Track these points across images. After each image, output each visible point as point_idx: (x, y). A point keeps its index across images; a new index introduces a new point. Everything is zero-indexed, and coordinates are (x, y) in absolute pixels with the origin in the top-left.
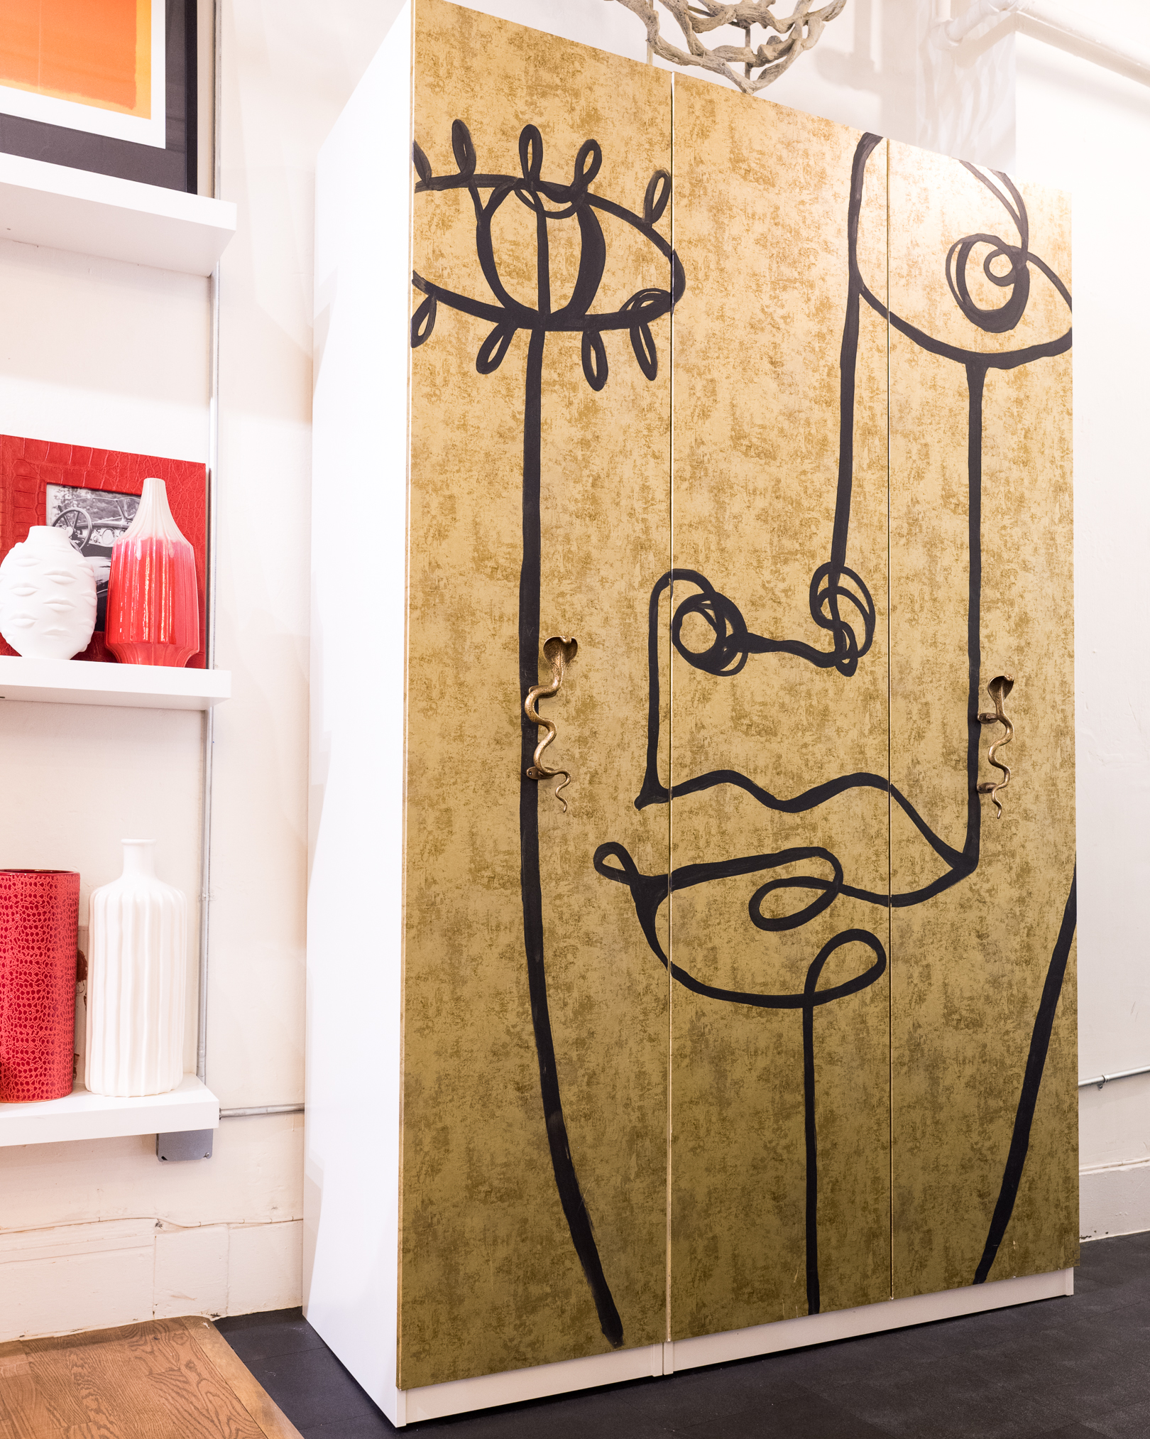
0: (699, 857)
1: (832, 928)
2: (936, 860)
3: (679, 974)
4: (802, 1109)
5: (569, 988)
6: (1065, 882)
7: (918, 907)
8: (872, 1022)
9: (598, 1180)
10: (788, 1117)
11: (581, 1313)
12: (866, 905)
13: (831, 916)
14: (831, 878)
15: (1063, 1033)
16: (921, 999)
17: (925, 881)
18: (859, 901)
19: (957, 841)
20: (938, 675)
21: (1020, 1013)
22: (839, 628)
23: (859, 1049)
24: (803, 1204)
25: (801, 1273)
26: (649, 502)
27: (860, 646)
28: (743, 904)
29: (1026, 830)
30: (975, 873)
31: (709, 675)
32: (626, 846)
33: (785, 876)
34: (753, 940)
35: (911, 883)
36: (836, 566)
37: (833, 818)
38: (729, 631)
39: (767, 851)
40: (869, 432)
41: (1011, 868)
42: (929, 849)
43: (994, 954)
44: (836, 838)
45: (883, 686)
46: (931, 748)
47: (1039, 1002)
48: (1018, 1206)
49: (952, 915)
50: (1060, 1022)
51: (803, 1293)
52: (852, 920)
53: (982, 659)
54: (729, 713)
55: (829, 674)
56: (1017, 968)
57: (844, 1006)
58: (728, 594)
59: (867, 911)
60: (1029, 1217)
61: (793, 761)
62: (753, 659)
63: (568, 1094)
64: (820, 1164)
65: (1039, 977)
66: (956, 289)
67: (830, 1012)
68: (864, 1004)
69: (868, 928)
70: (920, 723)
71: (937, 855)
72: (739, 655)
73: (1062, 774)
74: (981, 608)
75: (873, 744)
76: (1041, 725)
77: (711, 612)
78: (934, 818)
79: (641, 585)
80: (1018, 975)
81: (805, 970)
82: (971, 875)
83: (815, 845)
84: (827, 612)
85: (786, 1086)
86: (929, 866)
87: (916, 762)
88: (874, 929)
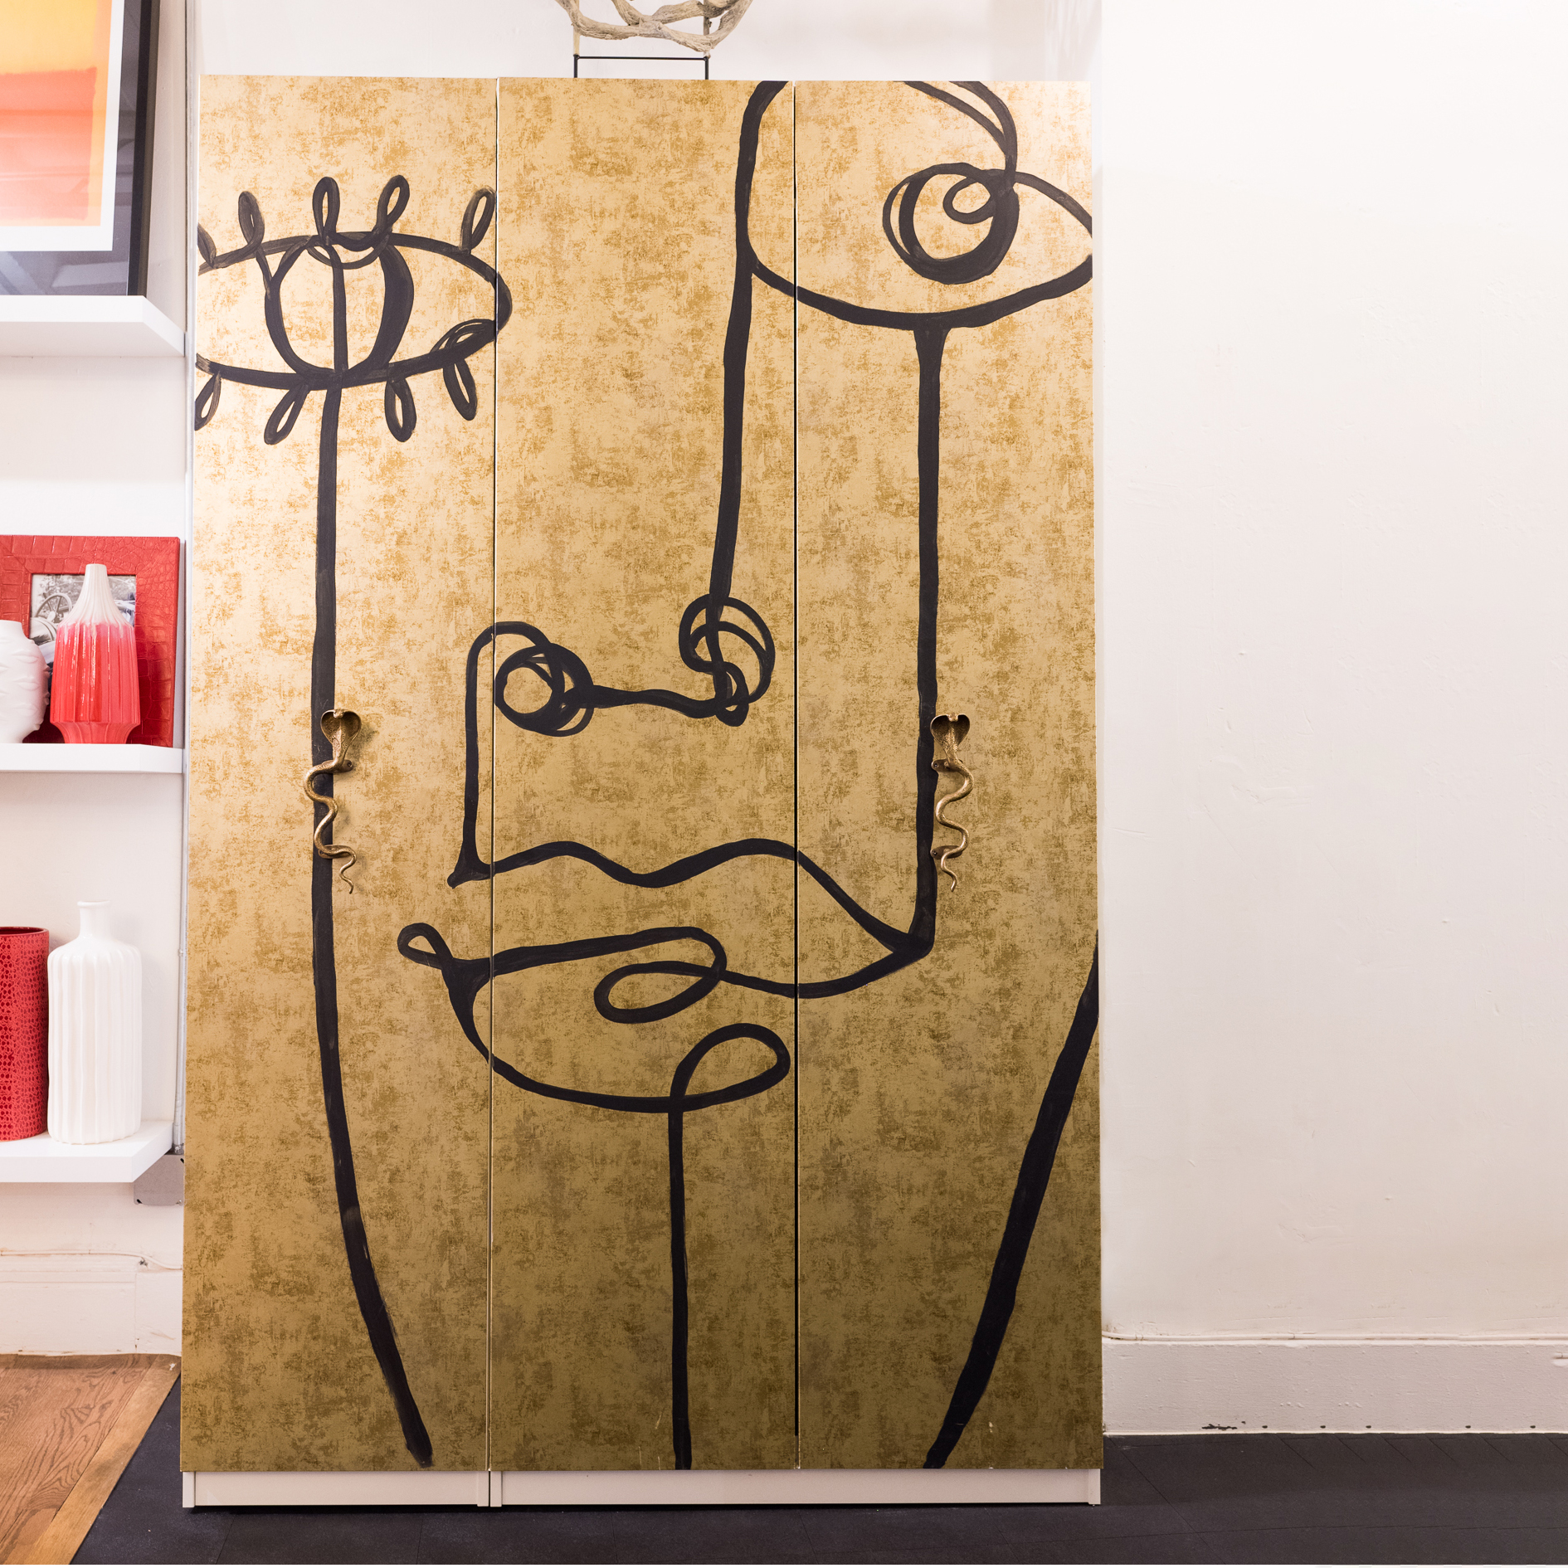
0: (528, 939)
1: (710, 1021)
2: (866, 942)
3: (501, 1068)
4: (667, 1229)
5: (368, 1077)
6: (1077, 970)
7: (839, 1000)
8: (768, 1134)
9: (402, 1285)
10: (647, 1237)
11: (379, 1426)
12: (762, 996)
13: (709, 1007)
14: (709, 963)
15: (1074, 1165)
16: (843, 1110)
17: (849, 968)
18: (749, 990)
19: (901, 918)
20: (871, 717)
21: (1002, 1135)
22: (721, 670)
23: (749, 1166)
24: (668, 1340)
25: (664, 1418)
26: (466, 554)
28: (586, 992)
29: (1012, 904)
30: (928, 958)
31: (542, 737)
32: (436, 927)
33: (644, 960)
34: (600, 1032)
35: (827, 970)
36: (719, 598)
37: (712, 894)
38: (569, 684)
39: (619, 931)
40: (765, 435)
41: (986, 952)
42: (855, 928)
43: (959, 1059)
44: (718, 916)
45: (785, 735)
46: (860, 804)
47: (1034, 1123)
48: (996, 1379)
49: (891, 1009)
50: (1068, 1149)
51: (668, 1442)
52: (739, 1012)
53: (940, 692)
54: (568, 777)
55: (707, 725)
56: (995, 1078)
57: (727, 1113)
58: (567, 644)
59: (762, 1003)
60: (1015, 1395)
61: (655, 829)
62: (600, 715)
63: (366, 1190)
64: (692, 1296)
65: (1033, 1091)
66: (899, 241)
67: (707, 1120)
68: (756, 1112)
69: (764, 1022)
70: (844, 777)
71: (867, 935)
72: (582, 712)
73: (1074, 832)
74: (939, 629)
76: (1037, 770)
77: (545, 667)
78: (865, 891)
79: (457, 644)
80: (998, 1085)
81: (672, 1070)
82: (921, 961)
83: (686, 925)
84: (703, 652)
85: (645, 1201)
86: (856, 948)
87: (836, 824)
88: (772, 1024)
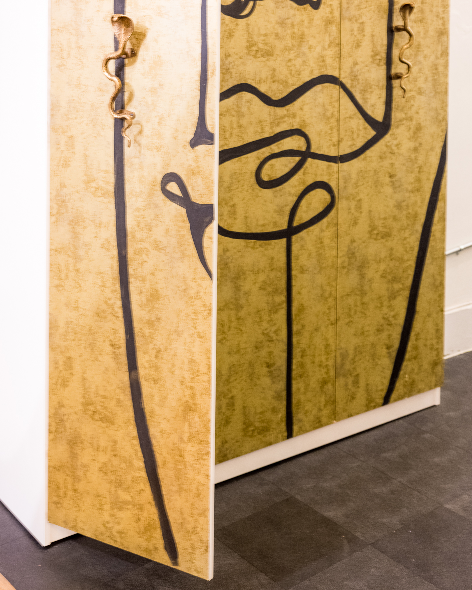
0: (226, 144)
1: (304, 182)
2: (365, 128)
7: (355, 162)
8: (327, 242)
10: (277, 311)
12: (323, 164)
13: (304, 174)
14: (304, 149)
15: (438, 235)
16: (355, 223)
17: (359, 144)
18: (320, 162)
19: (379, 115)
21: (413, 225)
23: (319, 261)
25: (282, 413)
28: (251, 173)
29: (420, 101)
30: (388, 134)
31: (233, 19)
33: (277, 151)
34: (257, 196)
35: (351, 146)
37: (306, 108)
39: (266, 135)
41: (410, 128)
42: (361, 121)
43: (399, 187)
44: (308, 121)
45: (337, 14)
46: (364, 53)
48: (409, 352)
49: (374, 164)
50: (436, 228)
51: (283, 426)
52: (316, 175)
54: (245, 44)
55: (305, 9)
56: (412, 195)
57: (310, 233)
59: (325, 167)
61: (283, 72)
62: (260, 5)
67: (302, 238)
68: (322, 231)
69: (325, 179)
70: (359, 37)
71: (366, 125)
72: (251, 3)
73: (441, 61)
75: (330, 53)
76: (430, 29)
78: (365, 100)
80: (412, 199)
81: (288, 213)
82: (386, 136)
83: (295, 127)
85: (275, 291)
86: (362, 133)
87: (355, 64)
88: (329, 180)
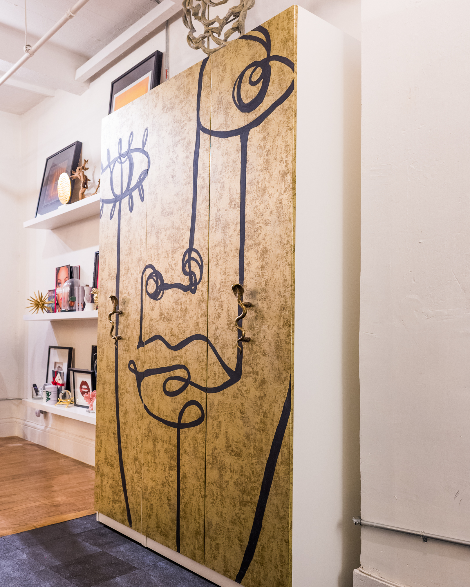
0: (151, 366)
1: (187, 398)
2: (224, 373)
3: (145, 407)
4: (176, 468)
5: (123, 406)
6: (284, 391)
7: (217, 395)
8: (199, 441)
9: (128, 470)
10: (172, 470)
11: (123, 511)
12: (197, 390)
13: (186, 393)
14: (187, 378)
15: (281, 474)
16: (217, 436)
17: (219, 383)
18: (195, 388)
19: (233, 365)
20: (226, 287)
21: (259, 456)
22: (191, 274)
23: (195, 451)
24: (176, 506)
25: (175, 533)
26: (141, 245)
27: (198, 280)
28: (161, 384)
29: (263, 361)
30: (240, 381)
31: (154, 301)
32: (135, 361)
33: (173, 375)
34: (164, 399)
35: (214, 383)
36: (191, 249)
37: (188, 353)
38: (159, 284)
39: (168, 365)
40: (203, 187)
41: (256, 381)
42: (221, 368)
43: (248, 423)
44: (189, 361)
45: (206, 296)
46: (223, 322)
47: (269, 453)
49: (230, 400)
50: (280, 468)
51: (175, 541)
52: (193, 396)
53: (245, 276)
54: (159, 314)
55: (188, 294)
56: (258, 432)
57: (190, 431)
58: (159, 270)
59: (198, 393)
60: (261, 564)
61: (176, 331)
62: (165, 293)
63: (122, 439)
64: (181, 493)
65: (269, 440)
66: (237, 101)
67: (185, 433)
68: (196, 432)
69: (199, 400)
70: (219, 311)
71: (224, 371)
72: (162, 292)
73: (283, 331)
74: (245, 251)
75: (202, 320)
76: (273, 305)
77: (155, 278)
78: (223, 354)
79: (139, 273)
80: (258, 436)
81: (178, 414)
82: (238, 382)
83: (182, 364)
84: (187, 269)
85: (172, 457)
86: (221, 376)
87: (217, 329)
88: (201, 401)
